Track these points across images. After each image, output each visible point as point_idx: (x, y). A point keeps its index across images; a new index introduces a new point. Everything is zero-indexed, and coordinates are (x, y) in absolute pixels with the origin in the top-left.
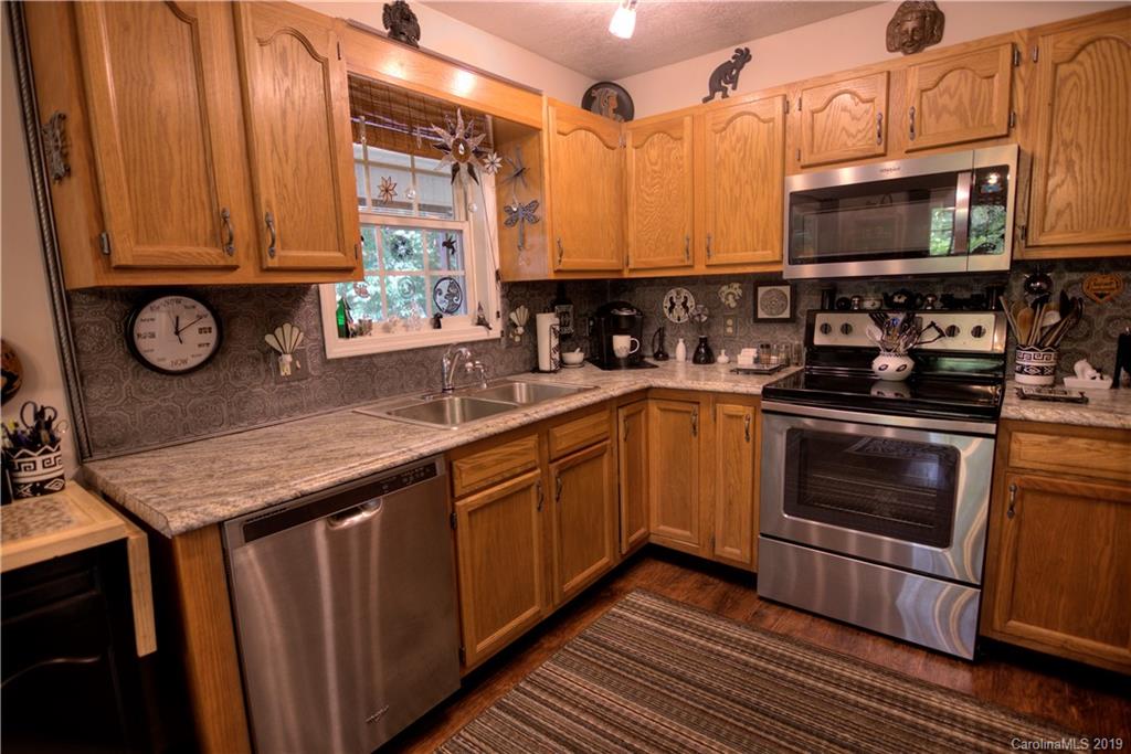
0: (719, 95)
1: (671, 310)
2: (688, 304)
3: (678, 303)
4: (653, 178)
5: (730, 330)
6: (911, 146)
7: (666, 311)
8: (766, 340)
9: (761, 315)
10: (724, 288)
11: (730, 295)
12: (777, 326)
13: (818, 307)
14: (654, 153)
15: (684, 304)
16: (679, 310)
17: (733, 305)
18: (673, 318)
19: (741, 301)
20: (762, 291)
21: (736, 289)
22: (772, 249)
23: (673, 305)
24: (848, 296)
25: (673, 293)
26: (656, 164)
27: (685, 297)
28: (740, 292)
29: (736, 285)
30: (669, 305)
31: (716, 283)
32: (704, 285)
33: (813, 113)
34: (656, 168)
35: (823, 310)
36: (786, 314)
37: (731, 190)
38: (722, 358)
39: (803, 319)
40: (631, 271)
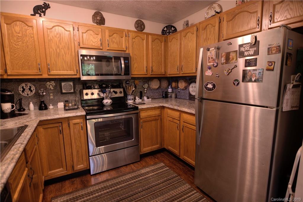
0: (38, 15)
1: (23, 91)
2: (32, 89)
3: (27, 89)
4: (18, 39)
5: (52, 97)
6: (108, 48)
7: (21, 92)
8: (66, 99)
9: (64, 91)
10: (48, 83)
11: (51, 85)
12: (69, 95)
13: (82, 88)
14: (17, 29)
15: (30, 89)
16: (27, 91)
17: (52, 88)
18: (25, 94)
19: (55, 87)
20: (63, 84)
21: (53, 83)
22: (74, 71)
23: (24, 89)
24: (90, 85)
25: (23, 85)
26: (19, 33)
27: (30, 86)
28: (54, 84)
29: (53, 82)
30: (22, 89)
31: (45, 81)
32: (40, 82)
33: (83, 33)
34: (20, 35)
35: (84, 89)
36: (72, 91)
37: (56, 50)
38: (51, 107)
39: (78, 92)
40: (8, 75)
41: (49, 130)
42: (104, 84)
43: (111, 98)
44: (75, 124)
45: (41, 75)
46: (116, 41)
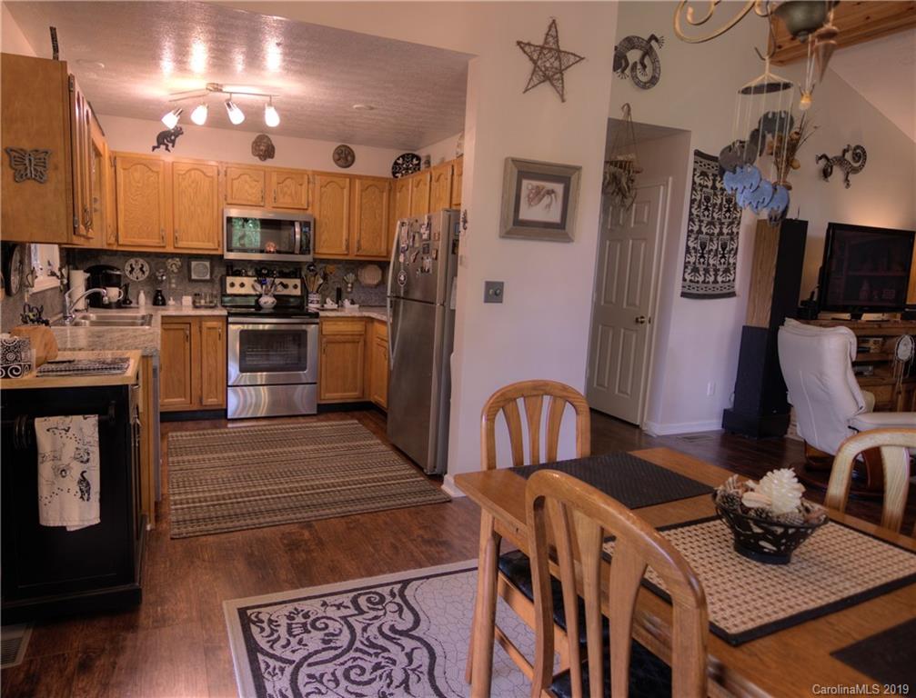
0: (163, 147)
1: (131, 272)
2: (144, 269)
3: (137, 268)
4: (137, 191)
5: (174, 286)
6: (275, 205)
7: (127, 273)
8: (196, 291)
9: (194, 277)
10: (170, 260)
11: (174, 265)
12: (201, 283)
13: (224, 273)
14: (137, 175)
15: (141, 269)
16: (137, 272)
17: (176, 271)
18: (133, 277)
19: (180, 268)
20: (193, 264)
21: (178, 261)
23: (133, 269)
24: (240, 269)
25: (132, 261)
26: (139, 182)
27: (142, 265)
28: (180, 263)
29: (178, 259)
30: (130, 269)
31: (165, 257)
32: (157, 258)
33: (233, 180)
34: (140, 185)
35: (228, 275)
36: (208, 277)
37: (189, 208)
38: (171, 302)
39: (217, 280)
40: (119, 245)
41: (172, 332)
42: (265, 269)
43: (275, 296)
44: (209, 328)
45: (164, 247)
46: (289, 192)
